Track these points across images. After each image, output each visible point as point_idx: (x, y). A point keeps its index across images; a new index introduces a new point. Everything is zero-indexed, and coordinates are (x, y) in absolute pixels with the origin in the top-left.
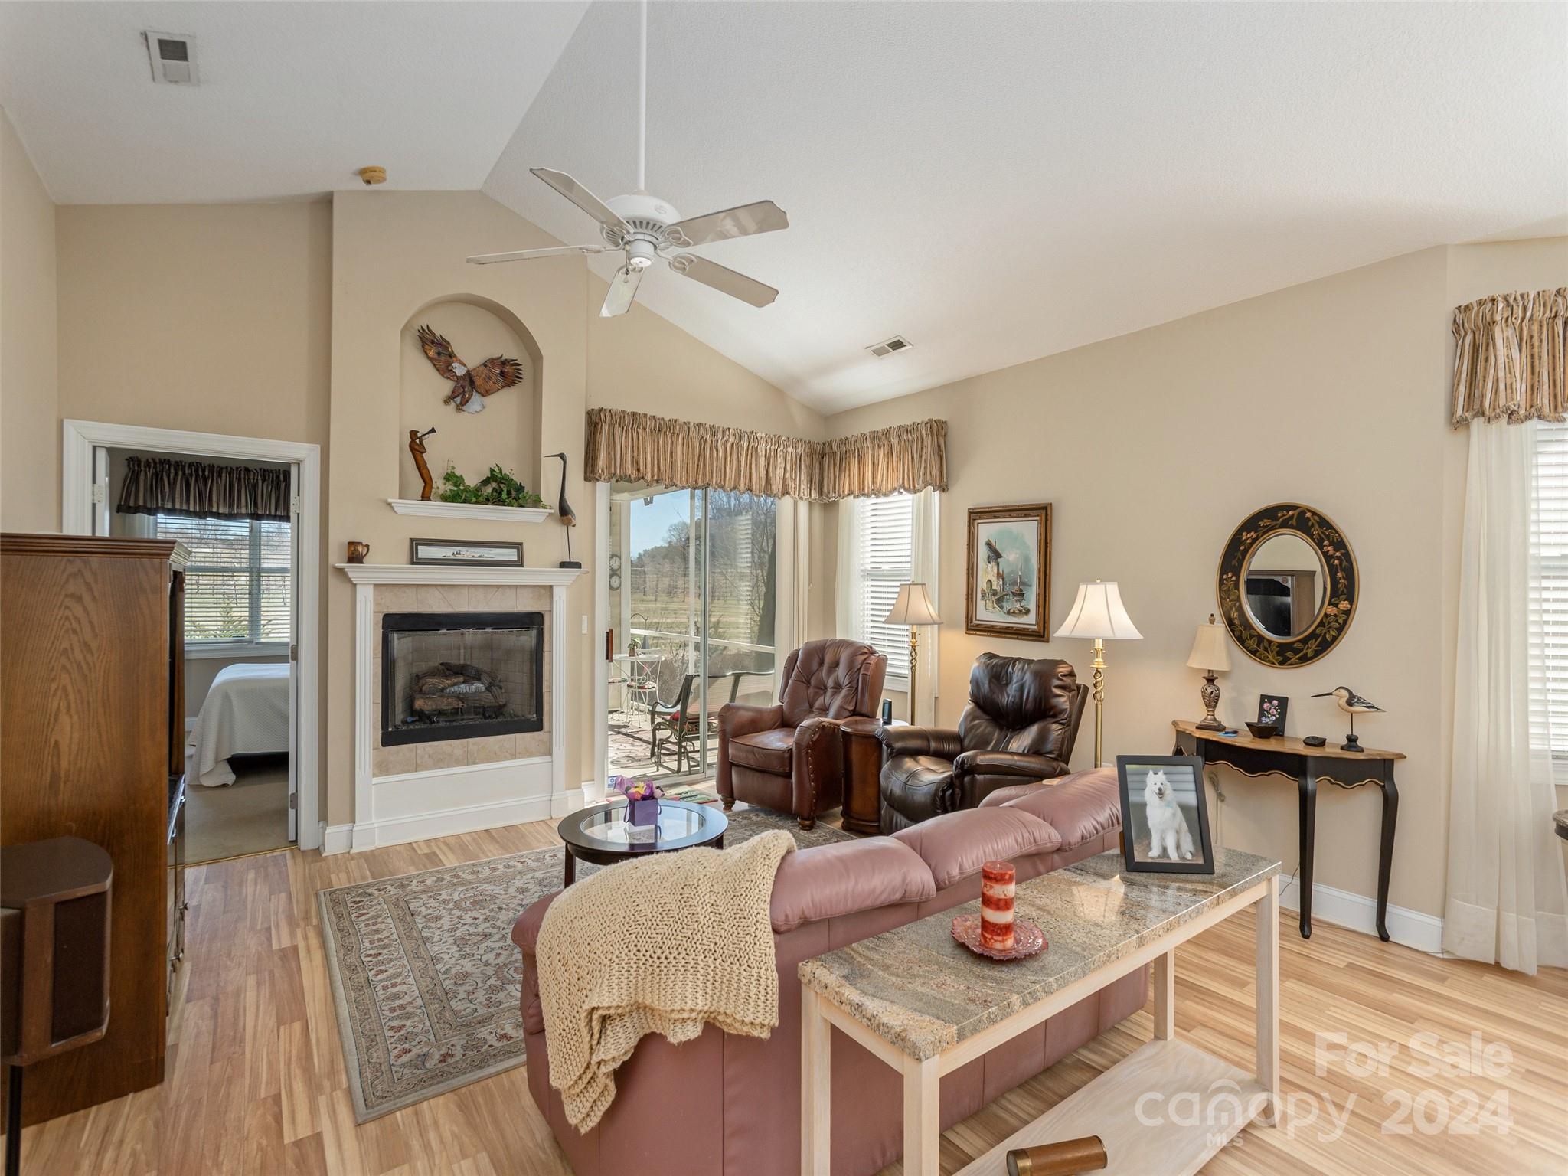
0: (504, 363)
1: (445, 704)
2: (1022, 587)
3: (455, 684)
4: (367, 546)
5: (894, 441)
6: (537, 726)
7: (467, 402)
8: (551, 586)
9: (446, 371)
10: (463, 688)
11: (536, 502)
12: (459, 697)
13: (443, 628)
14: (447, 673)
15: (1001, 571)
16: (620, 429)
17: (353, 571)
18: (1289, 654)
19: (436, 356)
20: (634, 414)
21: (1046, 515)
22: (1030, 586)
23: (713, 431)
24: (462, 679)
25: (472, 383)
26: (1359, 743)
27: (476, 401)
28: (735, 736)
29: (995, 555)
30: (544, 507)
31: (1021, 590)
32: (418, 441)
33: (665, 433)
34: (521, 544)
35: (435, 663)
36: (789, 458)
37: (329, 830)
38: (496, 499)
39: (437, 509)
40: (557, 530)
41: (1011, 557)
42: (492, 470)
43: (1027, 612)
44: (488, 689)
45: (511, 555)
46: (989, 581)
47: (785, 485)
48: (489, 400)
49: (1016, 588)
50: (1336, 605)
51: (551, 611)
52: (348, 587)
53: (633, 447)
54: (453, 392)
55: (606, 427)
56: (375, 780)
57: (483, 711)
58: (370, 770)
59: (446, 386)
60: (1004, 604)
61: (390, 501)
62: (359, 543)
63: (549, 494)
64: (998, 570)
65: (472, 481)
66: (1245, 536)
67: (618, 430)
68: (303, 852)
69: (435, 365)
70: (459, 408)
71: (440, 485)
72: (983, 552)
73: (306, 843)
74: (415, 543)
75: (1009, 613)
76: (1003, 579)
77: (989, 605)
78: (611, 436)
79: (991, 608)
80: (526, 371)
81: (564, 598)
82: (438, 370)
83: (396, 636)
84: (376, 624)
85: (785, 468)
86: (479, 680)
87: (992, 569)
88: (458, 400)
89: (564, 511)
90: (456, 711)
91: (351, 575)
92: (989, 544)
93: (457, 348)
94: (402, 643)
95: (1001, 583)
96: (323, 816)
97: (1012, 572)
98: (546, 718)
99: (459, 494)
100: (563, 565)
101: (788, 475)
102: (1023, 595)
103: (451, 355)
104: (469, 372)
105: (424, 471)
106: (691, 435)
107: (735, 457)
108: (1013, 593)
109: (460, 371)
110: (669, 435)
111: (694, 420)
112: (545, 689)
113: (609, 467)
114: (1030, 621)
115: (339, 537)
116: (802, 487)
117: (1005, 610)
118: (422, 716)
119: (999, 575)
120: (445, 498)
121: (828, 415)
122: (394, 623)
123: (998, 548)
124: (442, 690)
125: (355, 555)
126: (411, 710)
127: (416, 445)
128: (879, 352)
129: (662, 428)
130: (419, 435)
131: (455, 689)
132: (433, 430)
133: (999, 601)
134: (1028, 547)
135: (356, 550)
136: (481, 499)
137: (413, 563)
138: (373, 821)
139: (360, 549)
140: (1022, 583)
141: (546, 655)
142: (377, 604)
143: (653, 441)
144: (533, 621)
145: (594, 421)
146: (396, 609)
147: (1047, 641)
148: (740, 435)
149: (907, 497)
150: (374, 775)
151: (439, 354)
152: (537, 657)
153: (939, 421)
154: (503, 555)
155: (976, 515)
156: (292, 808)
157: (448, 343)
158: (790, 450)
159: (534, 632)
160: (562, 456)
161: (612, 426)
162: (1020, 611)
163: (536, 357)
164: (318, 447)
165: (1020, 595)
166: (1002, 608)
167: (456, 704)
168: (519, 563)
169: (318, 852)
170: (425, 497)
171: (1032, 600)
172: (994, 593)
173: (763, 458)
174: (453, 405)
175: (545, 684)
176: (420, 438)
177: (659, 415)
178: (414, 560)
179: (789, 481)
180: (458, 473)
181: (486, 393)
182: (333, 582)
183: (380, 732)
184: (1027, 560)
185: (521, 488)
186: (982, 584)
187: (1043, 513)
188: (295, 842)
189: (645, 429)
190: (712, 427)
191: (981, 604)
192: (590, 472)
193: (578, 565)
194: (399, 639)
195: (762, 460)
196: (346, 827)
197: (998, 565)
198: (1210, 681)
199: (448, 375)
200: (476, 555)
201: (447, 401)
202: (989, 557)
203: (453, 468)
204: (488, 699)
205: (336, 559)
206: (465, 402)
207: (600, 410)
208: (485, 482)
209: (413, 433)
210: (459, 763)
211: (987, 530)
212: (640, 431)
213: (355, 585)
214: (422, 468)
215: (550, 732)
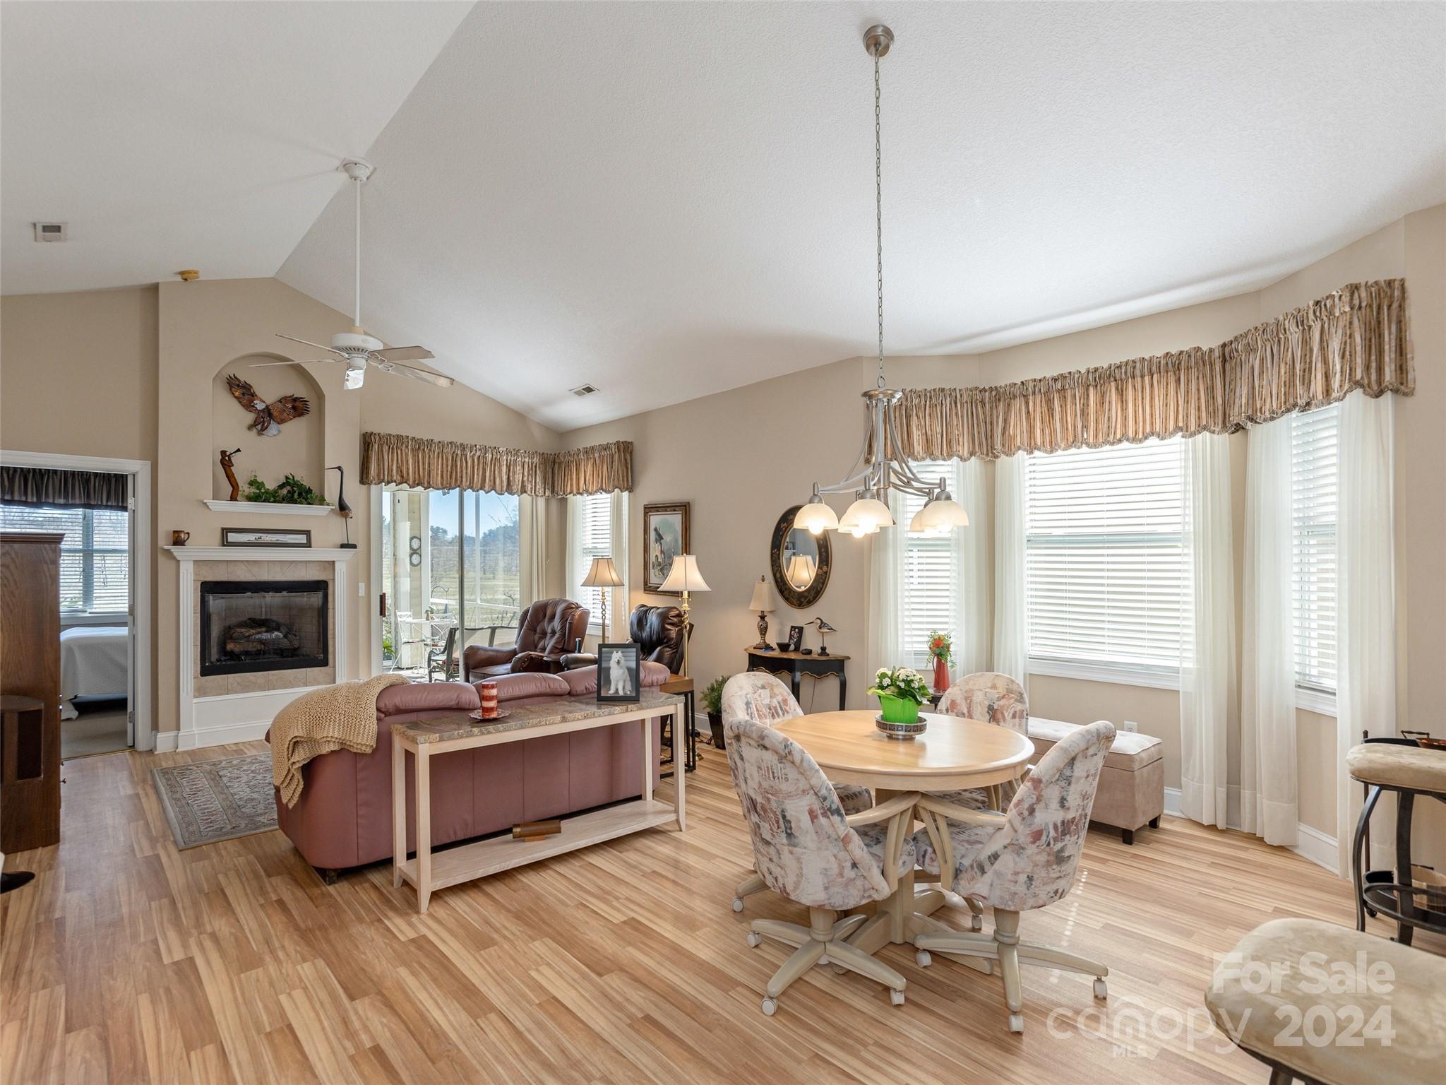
0: (295, 400)
1: (251, 647)
3: (259, 633)
4: (188, 533)
5: (597, 455)
6: (325, 663)
7: (266, 428)
8: (334, 562)
9: (249, 406)
10: (265, 636)
11: (322, 501)
12: (260, 641)
13: (249, 591)
14: (254, 625)
15: (663, 549)
16: (387, 447)
17: (176, 551)
18: (803, 600)
19: (241, 396)
20: (398, 436)
21: (687, 510)
23: (463, 447)
24: (264, 629)
25: (270, 415)
26: (827, 651)
27: (273, 428)
28: (475, 668)
29: (659, 537)
30: (328, 504)
32: (227, 458)
33: (424, 450)
34: (309, 531)
35: (244, 618)
36: (526, 466)
37: (159, 735)
38: (290, 499)
39: (243, 506)
40: (338, 521)
41: (667, 539)
42: (287, 478)
44: (285, 636)
45: (302, 539)
46: (656, 554)
47: (523, 486)
48: (284, 427)
49: (670, 559)
50: (821, 569)
51: (334, 579)
52: (174, 562)
53: (397, 460)
54: (255, 421)
55: (376, 446)
56: (195, 700)
57: (281, 652)
58: (191, 694)
59: (250, 417)
61: (205, 501)
62: (181, 532)
63: (331, 494)
64: (660, 547)
65: (271, 485)
66: (782, 525)
67: (385, 448)
68: (140, 752)
69: (240, 402)
70: (260, 433)
71: (245, 488)
72: (653, 535)
73: (142, 745)
74: (225, 531)
77: (657, 573)
78: (380, 452)
79: (657, 575)
80: (312, 405)
81: (344, 569)
82: (243, 406)
83: (211, 597)
84: (195, 589)
85: (523, 474)
86: (278, 630)
87: (658, 547)
88: (259, 427)
89: (343, 508)
90: (259, 653)
91: (175, 554)
92: (656, 530)
93: (257, 389)
94: (215, 603)
95: (662, 555)
96: (155, 727)
97: (668, 548)
98: (330, 657)
99: (260, 495)
100: (343, 546)
101: (525, 479)
103: (253, 395)
104: (267, 407)
105: (232, 480)
106: (445, 451)
107: (481, 466)
108: (668, 563)
109: (260, 406)
110: (427, 452)
111: (447, 439)
112: (330, 636)
113: (379, 475)
115: (165, 527)
116: (538, 487)
118: (232, 655)
119: (662, 552)
120: (250, 499)
121: (562, 433)
122: (209, 589)
123: (661, 533)
124: (249, 636)
125: (178, 539)
126: (223, 650)
127: (226, 461)
128: (579, 393)
129: (420, 446)
130: (228, 454)
131: (258, 636)
132: (239, 450)
133: (662, 570)
134: (677, 532)
135: (179, 536)
136: (278, 499)
137: (224, 545)
138: (194, 729)
139: (182, 535)
141: (330, 612)
142: (196, 574)
143: (414, 456)
144: (321, 587)
145: (367, 442)
146: (210, 578)
148: (485, 450)
149: (605, 495)
150: (195, 697)
151: (243, 394)
152: (323, 613)
153: (626, 442)
154: (296, 539)
155: (649, 509)
156: (130, 722)
157: (251, 387)
158: (527, 460)
159: (320, 594)
160: (339, 468)
161: (380, 445)
163: (320, 396)
164: (149, 463)
166: (663, 574)
167: (259, 647)
168: (308, 545)
169: (151, 752)
170: (233, 498)
172: (658, 563)
173: (505, 466)
174: (255, 431)
175: (330, 632)
176: (229, 456)
177: (417, 437)
178: (225, 543)
179: (526, 483)
180: (259, 480)
181: (282, 421)
182: (162, 560)
183: (199, 666)
184: (676, 541)
185: (309, 491)
186: (653, 559)
187: (684, 509)
188: (133, 746)
189: (407, 447)
190: (462, 445)
191: (652, 571)
192: (364, 478)
193: (354, 546)
194: (214, 600)
195: (504, 469)
196: (173, 734)
197: (661, 544)
198: (763, 618)
199: (251, 409)
200: (274, 539)
201: (250, 428)
202: (656, 538)
203: (255, 476)
204: (285, 643)
205: (163, 543)
206: (263, 429)
207: (371, 434)
208: (282, 486)
209: (223, 453)
210: (261, 688)
211: (656, 520)
212: (404, 449)
213: (179, 561)
214: (230, 477)
215: (334, 667)
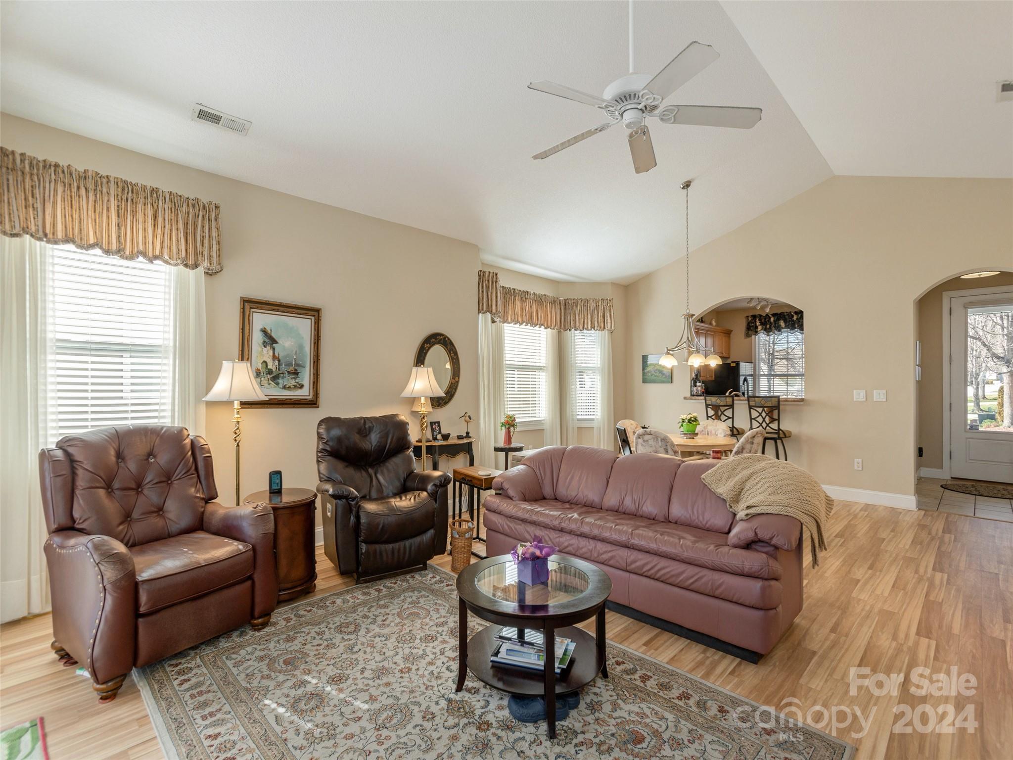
2: (296, 368)
15: (277, 355)
18: (441, 402)
21: (319, 315)
22: (304, 367)
29: (270, 340)
31: (296, 370)
41: (285, 345)
43: (302, 386)
46: (265, 362)
49: (292, 368)
50: (454, 379)
60: (280, 381)
64: (274, 353)
66: (426, 345)
72: (257, 338)
75: (284, 388)
76: (279, 361)
77: (265, 382)
79: (266, 385)
87: (267, 354)
92: (264, 331)
95: (277, 363)
97: (287, 356)
102: (297, 374)
108: (288, 372)
114: (305, 393)
117: (281, 386)
119: (274, 357)
123: (273, 335)
133: (275, 379)
134: (303, 338)
140: (297, 365)
147: (318, 407)
155: (250, 304)
162: (295, 386)
165: (296, 373)
166: (278, 384)
171: (306, 378)
172: (270, 372)
184: (301, 347)
187: (314, 313)
197: (274, 349)
202: (264, 342)
211: (261, 319)
